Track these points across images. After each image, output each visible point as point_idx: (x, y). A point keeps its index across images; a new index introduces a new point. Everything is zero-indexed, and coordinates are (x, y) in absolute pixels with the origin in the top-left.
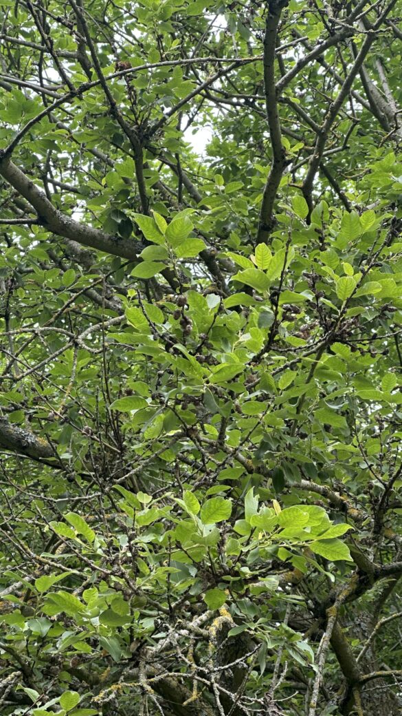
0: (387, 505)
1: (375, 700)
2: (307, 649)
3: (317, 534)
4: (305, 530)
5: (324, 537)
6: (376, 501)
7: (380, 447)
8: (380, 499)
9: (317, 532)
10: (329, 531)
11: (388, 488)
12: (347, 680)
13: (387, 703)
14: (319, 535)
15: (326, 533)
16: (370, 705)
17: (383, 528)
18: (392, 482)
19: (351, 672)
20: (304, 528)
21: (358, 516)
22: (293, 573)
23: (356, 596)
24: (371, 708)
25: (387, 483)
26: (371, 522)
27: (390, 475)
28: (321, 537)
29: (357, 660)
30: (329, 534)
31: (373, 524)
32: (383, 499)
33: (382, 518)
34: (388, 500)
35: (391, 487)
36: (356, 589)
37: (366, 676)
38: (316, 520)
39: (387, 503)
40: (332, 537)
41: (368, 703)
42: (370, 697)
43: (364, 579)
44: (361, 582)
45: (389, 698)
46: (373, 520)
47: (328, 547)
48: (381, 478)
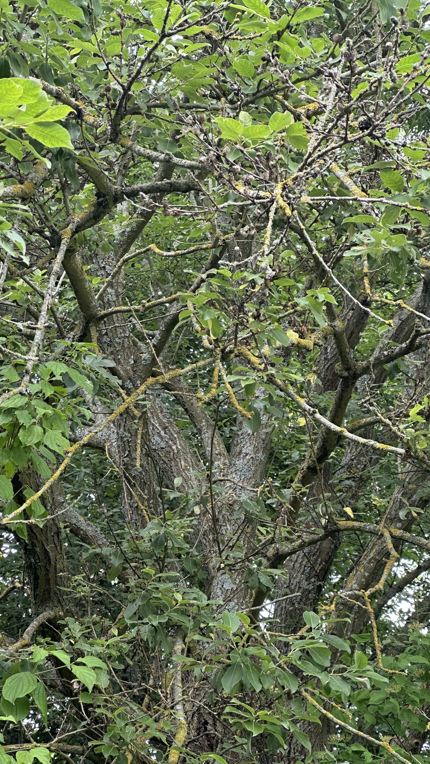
0: (125, 110)
1: (116, 345)
2: (18, 241)
3: (34, 115)
4: (20, 109)
5: (42, 119)
6: (114, 106)
7: (120, 46)
8: (118, 103)
9: (34, 112)
10: (48, 113)
11: (126, 90)
12: (84, 316)
13: (129, 348)
14: (37, 117)
15: (45, 114)
16: (111, 349)
17: (120, 136)
18: (131, 84)
19: (89, 307)
20: (20, 106)
21: (94, 123)
22: (22, 186)
23: (94, 221)
24: (112, 353)
25: (125, 85)
26: (107, 129)
27: (129, 76)
28: (39, 120)
29: (96, 297)
30: (47, 116)
31: (109, 132)
32: (121, 103)
33: (120, 125)
34: (126, 104)
35: (129, 89)
36: (94, 212)
37: (103, 312)
38: (32, 96)
39: (125, 108)
40: (51, 120)
41: (109, 348)
42: (111, 341)
43: (102, 202)
44: (99, 204)
45: (131, 344)
46: (109, 127)
47: (47, 130)
48: (119, 80)
